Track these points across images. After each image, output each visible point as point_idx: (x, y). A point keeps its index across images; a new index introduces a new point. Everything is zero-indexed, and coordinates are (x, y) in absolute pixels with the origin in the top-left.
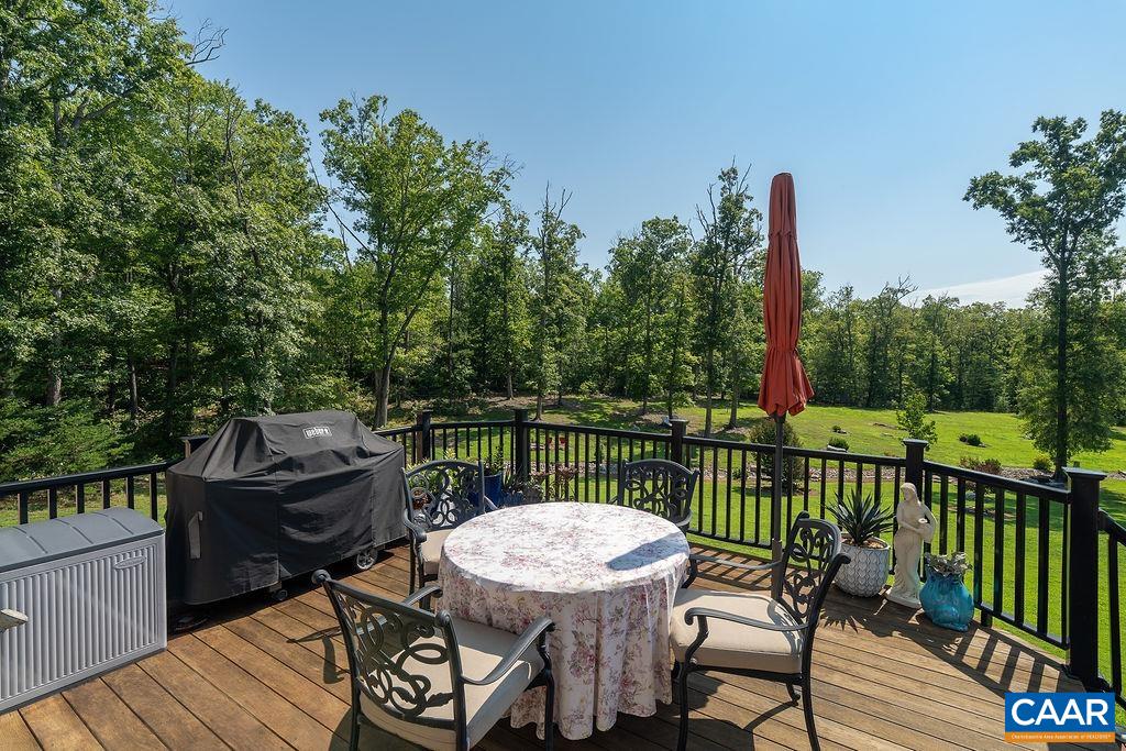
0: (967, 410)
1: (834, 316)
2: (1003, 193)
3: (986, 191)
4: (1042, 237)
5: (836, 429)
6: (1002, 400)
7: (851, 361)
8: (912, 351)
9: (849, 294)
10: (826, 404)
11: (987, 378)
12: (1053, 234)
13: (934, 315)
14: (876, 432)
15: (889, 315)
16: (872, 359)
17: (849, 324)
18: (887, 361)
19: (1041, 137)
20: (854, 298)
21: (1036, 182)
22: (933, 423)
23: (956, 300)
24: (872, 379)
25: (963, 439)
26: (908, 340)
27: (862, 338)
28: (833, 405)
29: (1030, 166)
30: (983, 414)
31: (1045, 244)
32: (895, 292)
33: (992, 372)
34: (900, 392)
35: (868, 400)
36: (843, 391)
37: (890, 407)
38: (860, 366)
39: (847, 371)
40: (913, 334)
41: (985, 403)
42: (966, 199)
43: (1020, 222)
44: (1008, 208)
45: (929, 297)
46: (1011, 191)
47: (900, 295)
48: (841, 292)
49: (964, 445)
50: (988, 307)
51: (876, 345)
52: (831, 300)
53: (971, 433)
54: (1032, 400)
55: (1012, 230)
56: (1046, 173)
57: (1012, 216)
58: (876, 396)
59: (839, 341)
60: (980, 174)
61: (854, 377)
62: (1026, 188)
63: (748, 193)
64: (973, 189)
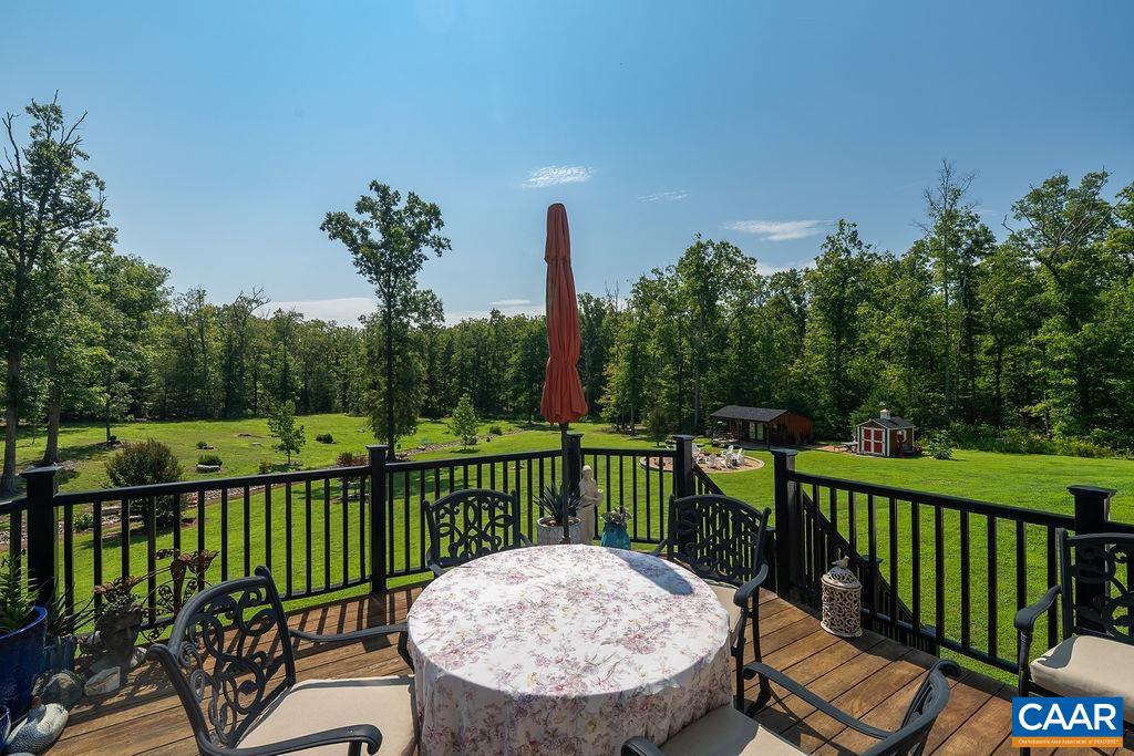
0: (312, 413)
1: (181, 321)
2: (350, 232)
3: (338, 226)
4: (376, 274)
5: (201, 446)
6: (338, 402)
7: (206, 372)
8: (266, 361)
9: (201, 297)
10: (179, 419)
11: (326, 384)
12: (382, 273)
13: (284, 326)
14: (244, 443)
15: (244, 324)
16: (227, 369)
17: (201, 331)
18: (243, 369)
19: (375, 196)
20: (205, 303)
21: (370, 230)
22: (302, 428)
23: (301, 315)
24: (228, 389)
25: (319, 439)
26: (261, 350)
27: (216, 346)
28: (186, 420)
29: (367, 216)
30: (324, 416)
31: (378, 280)
32: (250, 302)
33: (330, 379)
34: (256, 401)
35: (225, 410)
36: (196, 404)
37: (247, 417)
38: (215, 375)
39: (201, 381)
40: (268, 345)
41: (325, 407)
42: (322, 229)
43: (362, 259)
44: (354, 246)
45: (280, 311)
46: (355, 231)
47: (254, 305)
48: (190, 295)
49: (321, 444)
50: (323, 324)
51: (233, 353)
52: (178, 301)
53: (324, 433)
54: (373, 402)
55: (357, 264)
56: (377, 225)
57: (356, 253)
58: (233, 407)
59: (187, 349)
60: (335, 211)
61: (208, 387)
62: (365, 233)
63: (80, 148)
64: (329, 222)
